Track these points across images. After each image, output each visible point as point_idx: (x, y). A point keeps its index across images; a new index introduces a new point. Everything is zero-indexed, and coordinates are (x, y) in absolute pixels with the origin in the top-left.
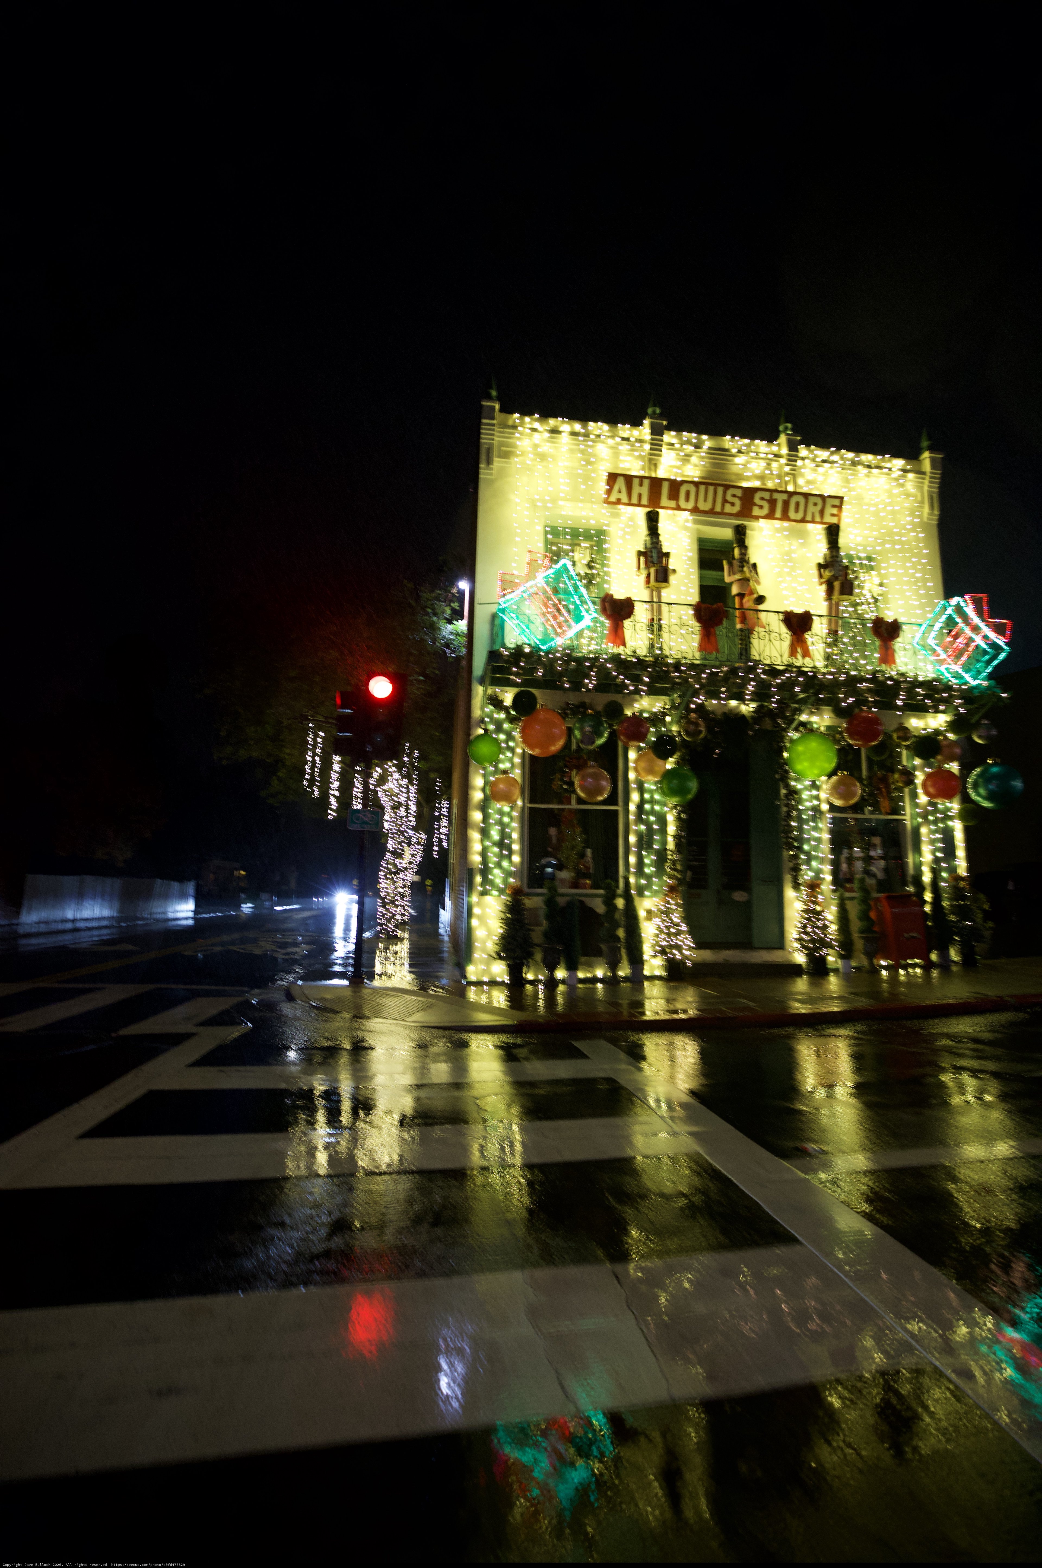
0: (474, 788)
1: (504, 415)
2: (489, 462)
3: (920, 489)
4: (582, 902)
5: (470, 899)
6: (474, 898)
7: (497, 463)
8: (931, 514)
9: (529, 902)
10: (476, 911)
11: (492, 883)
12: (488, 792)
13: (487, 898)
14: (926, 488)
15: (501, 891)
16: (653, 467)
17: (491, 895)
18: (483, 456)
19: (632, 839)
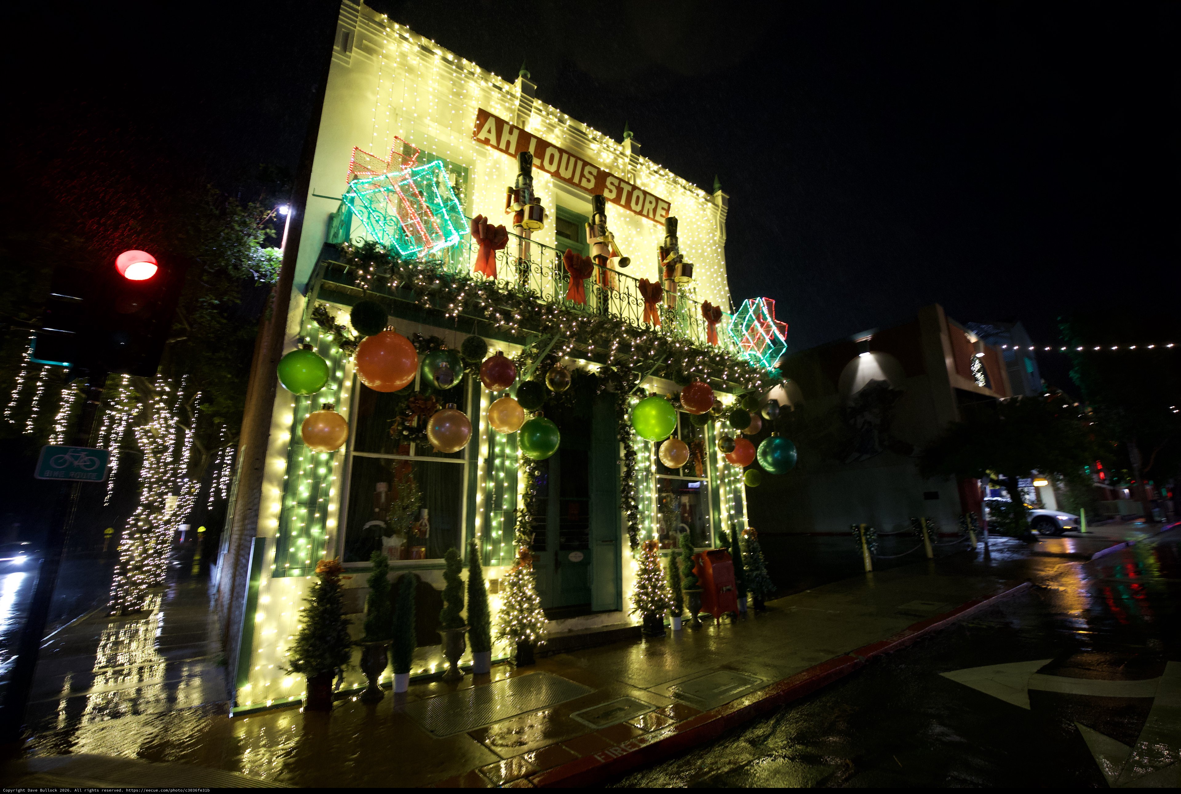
0: (278, 426)
1: (370, 9)
2: (346, 48)
3: (715, 217)
4: (418, 577)
5: (256, 584)
6: (263, 581)
7: (356, 53)
8: (721, 238)
9: (345, 581)
10: (264, 600)
11: (293, 558)
12: (299, 432)
13: (282, 581)
14: (718, 217)
15: (306, 570)
16: (522, 121)
17: (290, 576)
19: (479, 498)
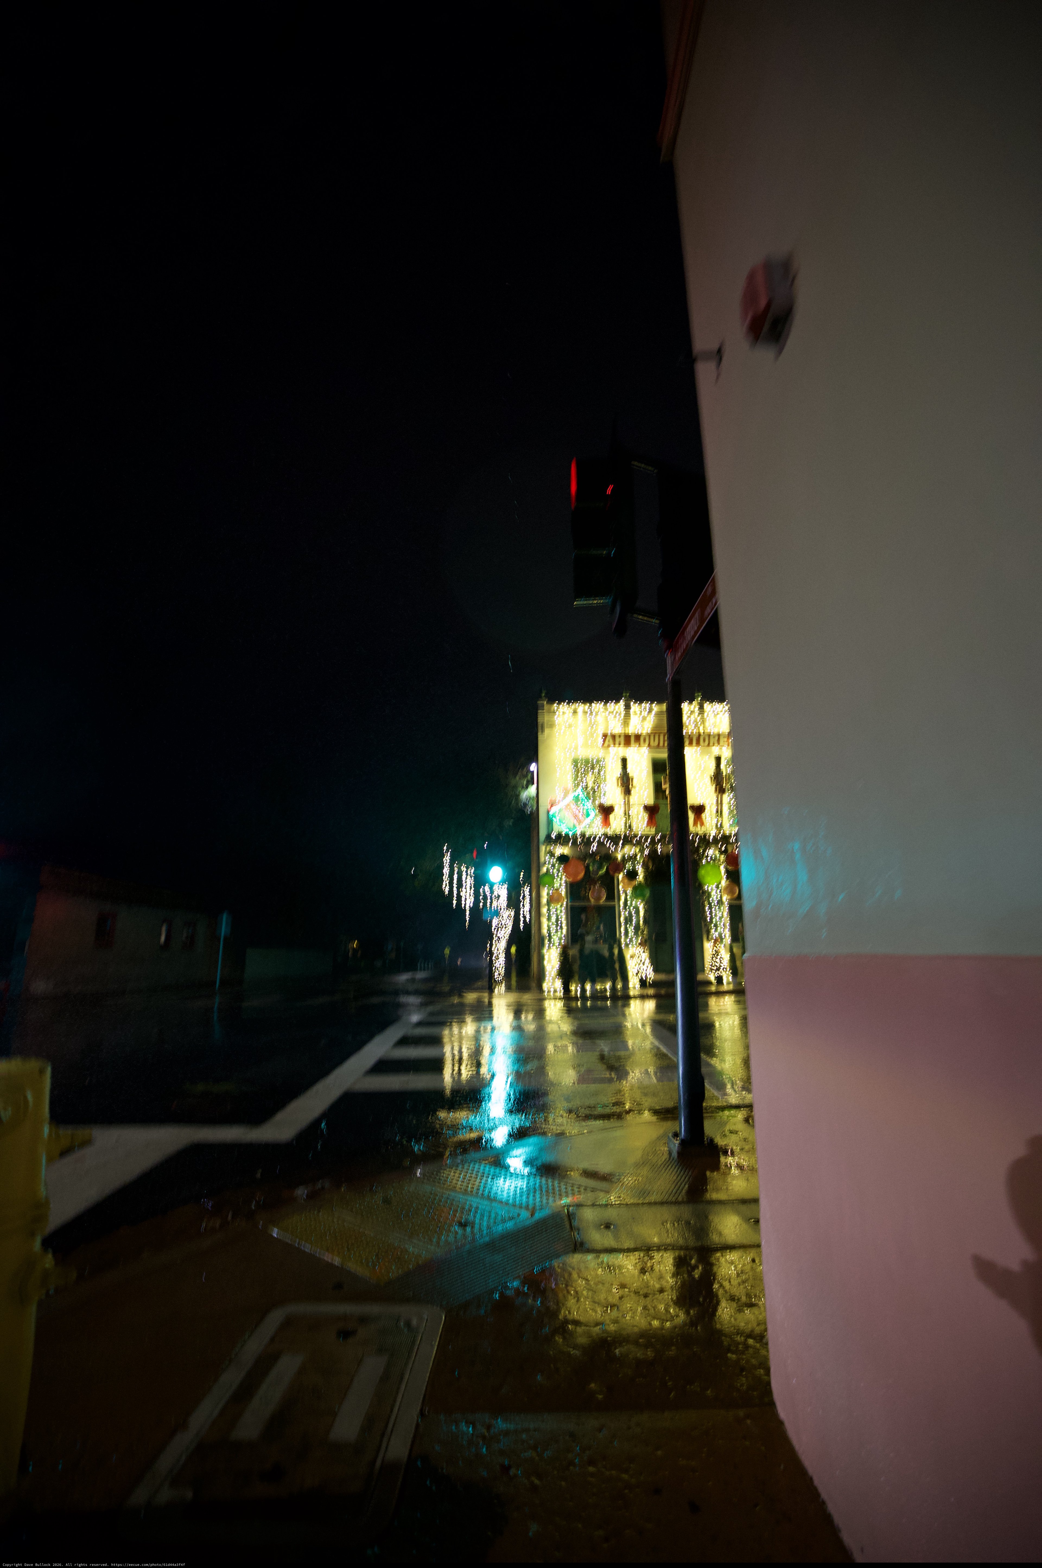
0: (543, 897)
1: (548, 706)
2: (543, 731)
5: (543, 951)
6: (545, 951)
7: (547, 731)
10: (546, 957)
11: (553, 943)
12: (549, 899)
13: (551, 950)
16: (627, 725)
18: (540, 728)
19: (622, 919)
